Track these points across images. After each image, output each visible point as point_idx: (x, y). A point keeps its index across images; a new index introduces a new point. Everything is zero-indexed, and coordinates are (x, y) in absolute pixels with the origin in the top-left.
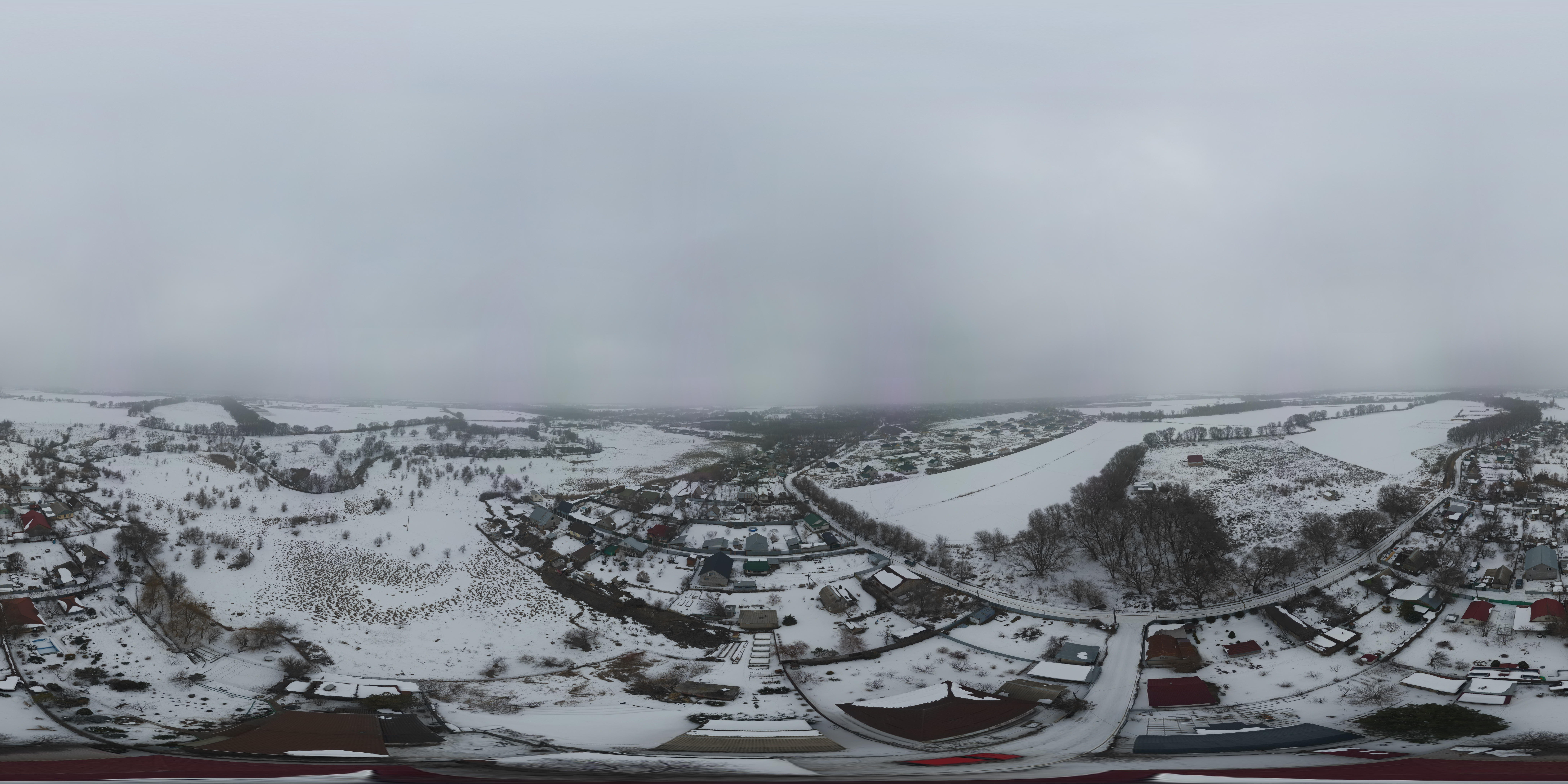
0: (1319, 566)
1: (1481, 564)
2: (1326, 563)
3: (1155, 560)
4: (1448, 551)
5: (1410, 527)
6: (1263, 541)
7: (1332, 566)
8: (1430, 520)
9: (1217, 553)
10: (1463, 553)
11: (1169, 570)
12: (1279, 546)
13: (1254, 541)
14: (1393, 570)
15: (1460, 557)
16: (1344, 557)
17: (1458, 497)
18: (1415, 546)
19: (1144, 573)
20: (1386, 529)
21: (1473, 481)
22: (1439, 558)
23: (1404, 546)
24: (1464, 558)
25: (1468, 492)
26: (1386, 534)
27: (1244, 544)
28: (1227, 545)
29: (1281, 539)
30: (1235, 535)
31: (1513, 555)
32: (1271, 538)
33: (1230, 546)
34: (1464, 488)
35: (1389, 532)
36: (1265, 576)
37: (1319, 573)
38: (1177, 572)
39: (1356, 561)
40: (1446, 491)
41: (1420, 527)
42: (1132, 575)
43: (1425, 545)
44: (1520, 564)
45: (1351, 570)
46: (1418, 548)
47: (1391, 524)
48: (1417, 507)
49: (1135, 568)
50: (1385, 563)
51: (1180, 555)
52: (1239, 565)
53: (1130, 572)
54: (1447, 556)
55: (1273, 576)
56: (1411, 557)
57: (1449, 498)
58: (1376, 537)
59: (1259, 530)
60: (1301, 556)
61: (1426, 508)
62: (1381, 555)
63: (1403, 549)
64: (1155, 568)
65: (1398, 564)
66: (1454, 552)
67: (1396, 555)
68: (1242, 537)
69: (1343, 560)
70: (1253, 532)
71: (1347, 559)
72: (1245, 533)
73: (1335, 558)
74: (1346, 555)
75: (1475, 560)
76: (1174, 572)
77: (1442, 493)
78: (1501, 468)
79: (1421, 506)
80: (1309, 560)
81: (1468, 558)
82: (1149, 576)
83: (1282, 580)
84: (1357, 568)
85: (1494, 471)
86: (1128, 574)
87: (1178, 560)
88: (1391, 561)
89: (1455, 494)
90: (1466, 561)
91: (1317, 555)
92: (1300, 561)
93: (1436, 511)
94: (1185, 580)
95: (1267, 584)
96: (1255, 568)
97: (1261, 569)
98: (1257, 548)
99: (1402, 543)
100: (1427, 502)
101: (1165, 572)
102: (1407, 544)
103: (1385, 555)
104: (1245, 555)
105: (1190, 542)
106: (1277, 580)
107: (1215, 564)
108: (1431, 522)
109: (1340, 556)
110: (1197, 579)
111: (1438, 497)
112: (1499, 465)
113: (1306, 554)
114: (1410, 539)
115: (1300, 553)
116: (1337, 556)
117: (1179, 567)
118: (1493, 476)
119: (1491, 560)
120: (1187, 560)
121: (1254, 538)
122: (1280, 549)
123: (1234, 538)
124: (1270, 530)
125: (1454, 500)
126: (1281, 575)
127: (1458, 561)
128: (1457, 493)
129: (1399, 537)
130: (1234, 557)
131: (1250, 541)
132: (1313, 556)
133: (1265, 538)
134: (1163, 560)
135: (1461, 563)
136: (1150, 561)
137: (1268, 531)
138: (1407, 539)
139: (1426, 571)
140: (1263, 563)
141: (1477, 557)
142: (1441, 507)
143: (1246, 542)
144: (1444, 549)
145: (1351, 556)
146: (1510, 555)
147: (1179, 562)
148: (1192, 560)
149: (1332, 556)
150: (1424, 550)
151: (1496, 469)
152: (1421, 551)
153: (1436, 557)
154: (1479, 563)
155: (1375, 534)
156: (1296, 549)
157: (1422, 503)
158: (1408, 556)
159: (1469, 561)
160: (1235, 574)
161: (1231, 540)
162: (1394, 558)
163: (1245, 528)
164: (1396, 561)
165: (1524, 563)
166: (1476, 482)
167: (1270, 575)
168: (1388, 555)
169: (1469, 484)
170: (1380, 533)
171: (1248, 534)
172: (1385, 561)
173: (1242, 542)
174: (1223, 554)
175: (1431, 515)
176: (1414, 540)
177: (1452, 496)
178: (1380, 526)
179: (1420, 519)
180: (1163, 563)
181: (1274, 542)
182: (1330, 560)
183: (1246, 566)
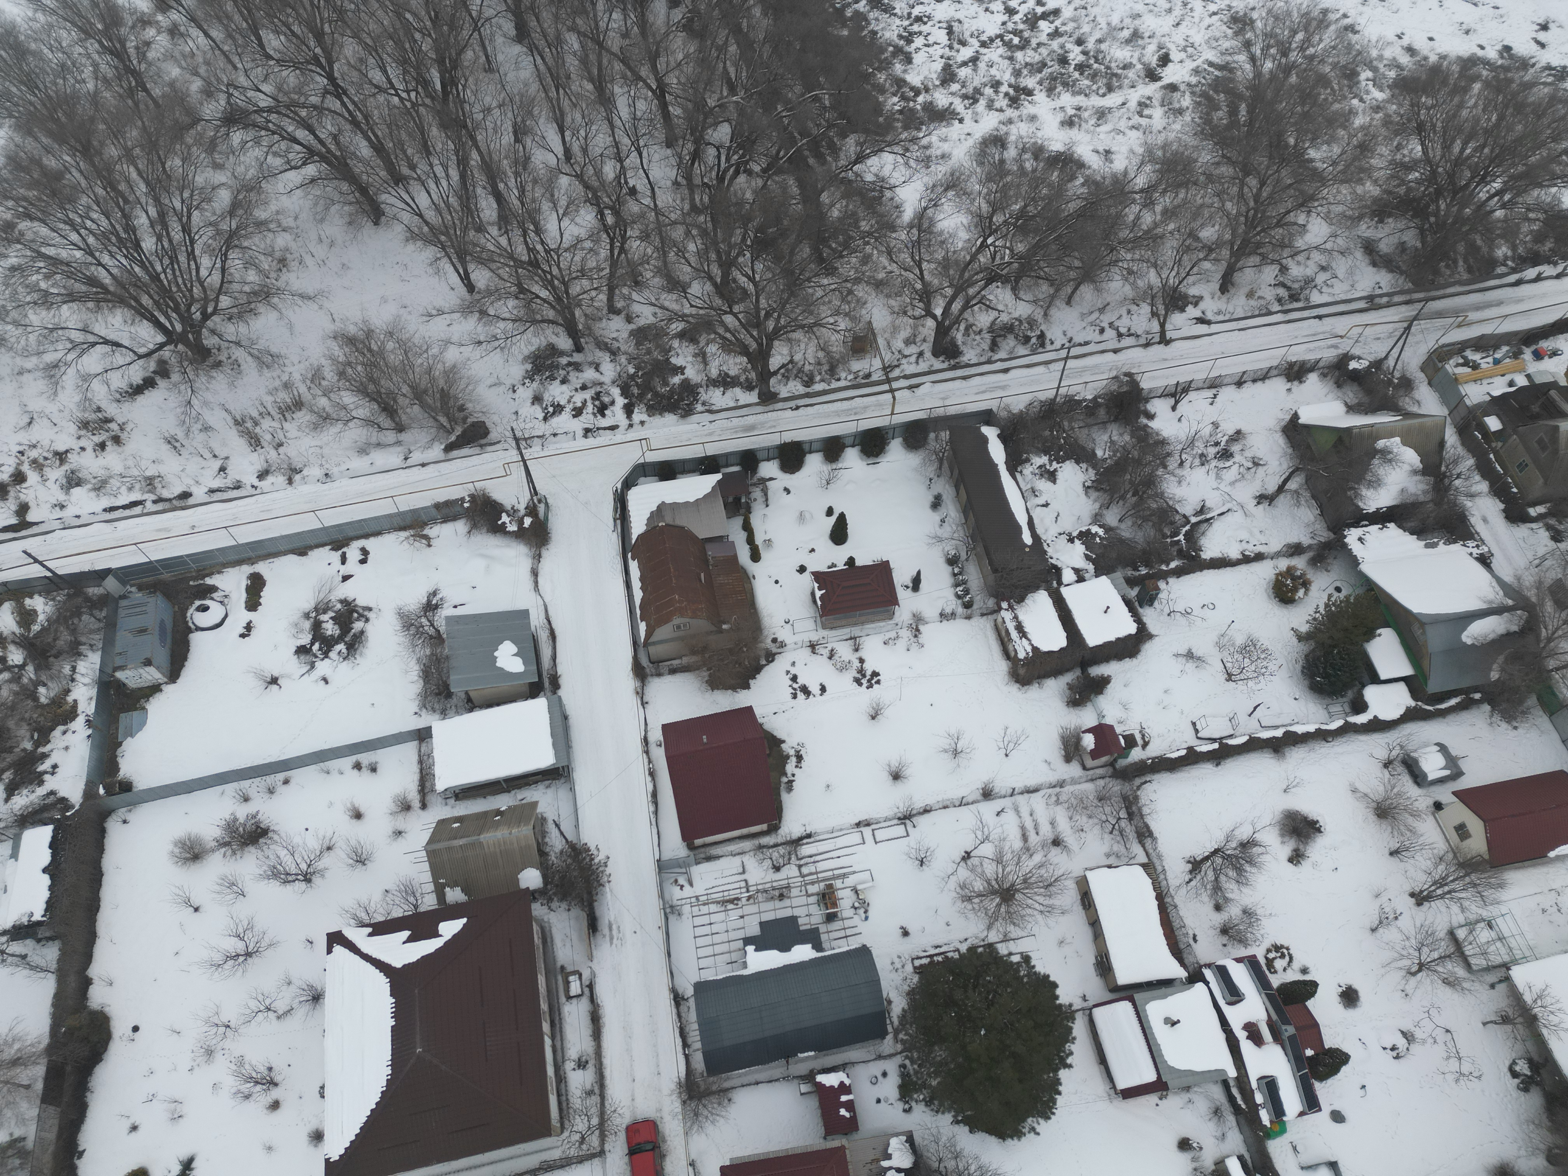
0: (1193, 291)
2: (1226, 286)
3: (603, 183)
6: (1028, 109)
7: (1239, 304)
9: (835, 150)
11: (659, 226)
12: (1085, 151)
13: (990, 106)
19: (573, 248)
27: (945, 116)
28: (878, 109)
29: (1102, 114)
30: (918, 58)
32: (1067, 100)
33: (891, 118)
36: (989, 281)
37: (1180, 323)
38: (688, 233)
39: (1341, 325)
42: (534, 264)
45: (1299, 354)
49: (538, 231)
50: (1446, 386)
51: (696, 156)
52: (908, 215)
53: (521, 251)
55: (1015, 290)
58: (1502, 251)
59: (1024, 45)
60: (1148, 219)
62: (1460, 348)
64: (610, 220)
65: (1493, 423)
67: (1521, 381)
68: (948, 76)
69: (1294, 297)
70: (995, 53)
71: (1316, 298)
72: (966, 53)
73: (1270, 273)
74: (1321, 278)
76: (678, 233)
80: (1168, 250)
82: (591, 263)
83: (1038, 315)
86: (519, 263)
87: (689, 178)
91: (1208, 233)
92: (1135, 243)
94: (716, 271)
95: (984, 319)
96: (964, 235)
97: (984, 245)
98: (997, 141)
101: (645, 237)
104: (940, 171)
105: (733, 90)
106: (1022, 310)
107: (825, 197)
109: (1296, 271)
110: (759, 266)
113: (1169, 214)
115: (1149, 204)
116: (1284, 269)
117: (694, 209)
120: (721, 179)
121: (996, 85)
122: (1081, 165)
123: (914, 78)
124: (1075, 55)
126: (1045, 289)
130: (898, 177)
131: (972, 98)
132: (1193, 235)
133: (1040, 96)
134: (636, 180)
136: (587, 187)
137: (1063, 61)
140: (998, 219)
143: (959, 106)
145: (1340, 290)
147: (691, 187)
148: (742, 178)
149: (1265, 260)
155: (1510, 234)
156: (1141, 182)
160: (889, 253)
161: (900, 83)
163: (968, 27)
167: (1005, 280)
170: (1539, 238)
171: (974, 60)
173: (941, 99)
174: (860, 158)
180: (633, 191)
181: (1069, 123)
182: (1246, 276)
183: (932, 223)
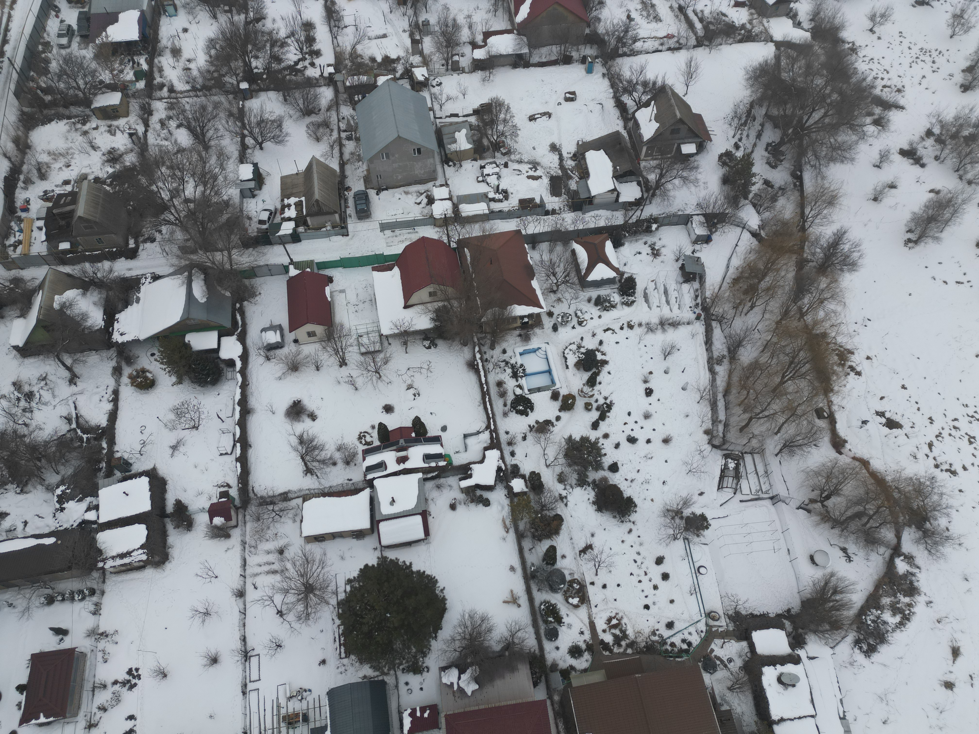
1: (264, 167)
4: (164, 153)
5: (12, 116)
8: (54, 66)
10: (207, 148)
14: (67, 269)
15: (203, 161)
18: (72, 174)
22: (153, 181)
23: (40, 187)
24: (213, 160)
31: (326, 124)
43: (97, 158)
44: (350, 146)
46: (83, 177)
54: (171, 168)
56: (81, 210)
61: (14, 27)
63: (46, 197)
65: (64, 246)
66: (181, 150)
75: (242, 159)
81: (222, 156)
88: (39, 248)
90: (222, 168)
93: (53, 25)
99: (28, 182)
102: (43, 176)
103: (12, 241)
108: (63, 72)
114: (44, 158)
119: (279, 147)
127: (203, 175)
129: (4, 166)
135: (215, 178)
138: (30, 160)
139: (147, 231)
141: (244, 147)
142: (61, 2)
144: (153, 151)
146: (318, 125)
150: (102, 175)
152: (97, 180)
153: (144, 181)
154: (255, 165)
158: (72, 212)
159: (231, 165)
162: (40, 236)
164: (52, 239)
165: (358, 139)
168: (19, 236)
172: (25, 255)
175: (47, 45)
176: (55, 155)
179: (24, 75)
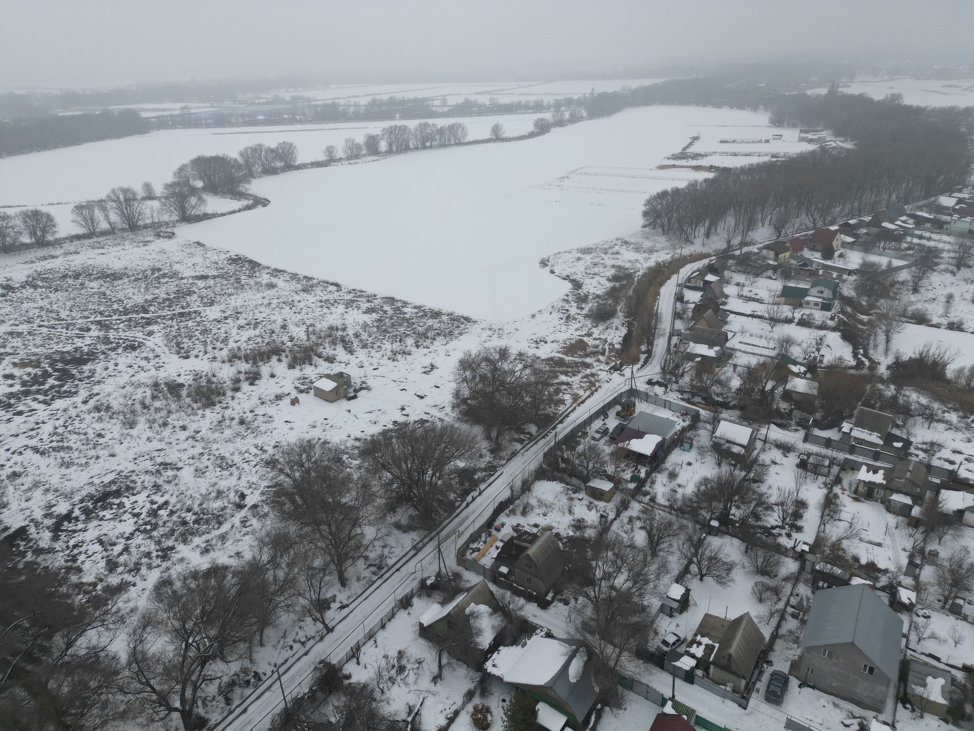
0: (328, 595)
1: (694, 596)
2: (343, 582)
4: (618, 541)
5: (533, 466)
6: (175, 557)
7: (356, 587)
8: (580, 448)
9: (46, 650)
10: (654, 554)
13: (150, 567)
14: (493, 588)
15: (645, 564)
16: (382, 557)
17: (659, 390)
18: (543, 522)
20: (475, 470)
21: (702, 349)
22: (596, 558)
23: (517, 520)
24: (654, 567)
25: (687, 379)
26: (475, 484)
27: (123, 587)
28: (70, 608)
29: (223, 538)
30: (85, 567)
31: (776, 591)
32: (197, 540)
33: (82, 608)
34: (677, 367)
35: (483, 480)
36: (203, 664)
37: (332, 615)
39: (410, 567)
40: (627, 371)
41: (556, 468)
43: (567, 520)
44: (791, 624)
45: (401, 593)
46: (549, 528)
47: (488, 458)
48: (550, 410)
50: (474, 566)
52: (124, 658)
54: (616, 555)
55: (223, 659)
56: (532, 550)
57: (633, 392)
58: (452, 496)
59: (155, 527)
60: (281, 574)
61: (573, 416)
62: (466, 545)
63: (516, 529)
65: (504, 570)
66: (632, 546)
67: (500, 544)
68: (112, 566)
69: (380, 568)
70: (139, 539)
71: (390, 562)
72: (118, 549)
73: (361, 564)
74: (386, 551)
75: (679, 580)
77: (616, 376)
78: (788, 321)
79: (562, 408)
80: (302, 582)
81: (663, 568)
83: (247, 663)
84: (414, 585)
85: (766, 326)
88: (487, 561)
89: (650, 382)
90: (658, 577)
91: (318, 563)
92: (282, 590)
93: (597, 424)
95: (212, 689)
96: (170, 648)
97: (188, 646)
98: (165, 583)
99: (513, 512)
100: (575, 397)
102: (524, 513)
103: (475, 546)
104: (134, 620)
106: (235, 667)
107: (52, 685)
108: (583, 454)
109: (373, 555)
111: (605, 386)
112: (786, 311)
113: (291, 565)
114: (533, 502)
115: (277, 566)
116: (366, 558)
118: (762, 342)
119: (718, 587)
121: (148, 555)
122: (225, 568)
123: (88, 578)
124: (190, 517)
125: (646, 397)
126: (242, 646)
127: (638, 574)
128: (656, 378)
129: (507, 494)
130: (104, 640)
131: (136, 568)
132: (310, 568)
133: (180, 547)
135: (647, 582)
137: (184, 523)
138: (524, 499)
139: (567, 594)
140: (189, 625)
141: (686, 570)
142: (612, 413)
143: (128, 578)
144: (611, 536)
145: (398, 552)
146: (768, 588)
149: (355, 559)
150: (563, 534)
151: (774, 321)
152: (557, 535)
153: (590, 554)
154: (688, 591)
155: (450, 488)
156: (265, 558)
157: (562, 402)
158: (526, 548)
159: (666, 579)
160: (122, 690)
161: (79, 586)
162: (494, 553)
163: (113, 535)
164: (500, 560)
165: (803, 622)
166: (711, 353)
167: (213, 657)
168: (481, 545)
169: (691, 357)
170: (461, 483)
171: (126, 549)
172: (475, 561)
173: (114, 580)
174: (69, 644)
175: (585, 434)
176: (541, 503)
177: (641, 386)
178: (461, 464)
179: (558, 445)
181: (206, 551)
182: (350, 572)
183: (144, 653)
